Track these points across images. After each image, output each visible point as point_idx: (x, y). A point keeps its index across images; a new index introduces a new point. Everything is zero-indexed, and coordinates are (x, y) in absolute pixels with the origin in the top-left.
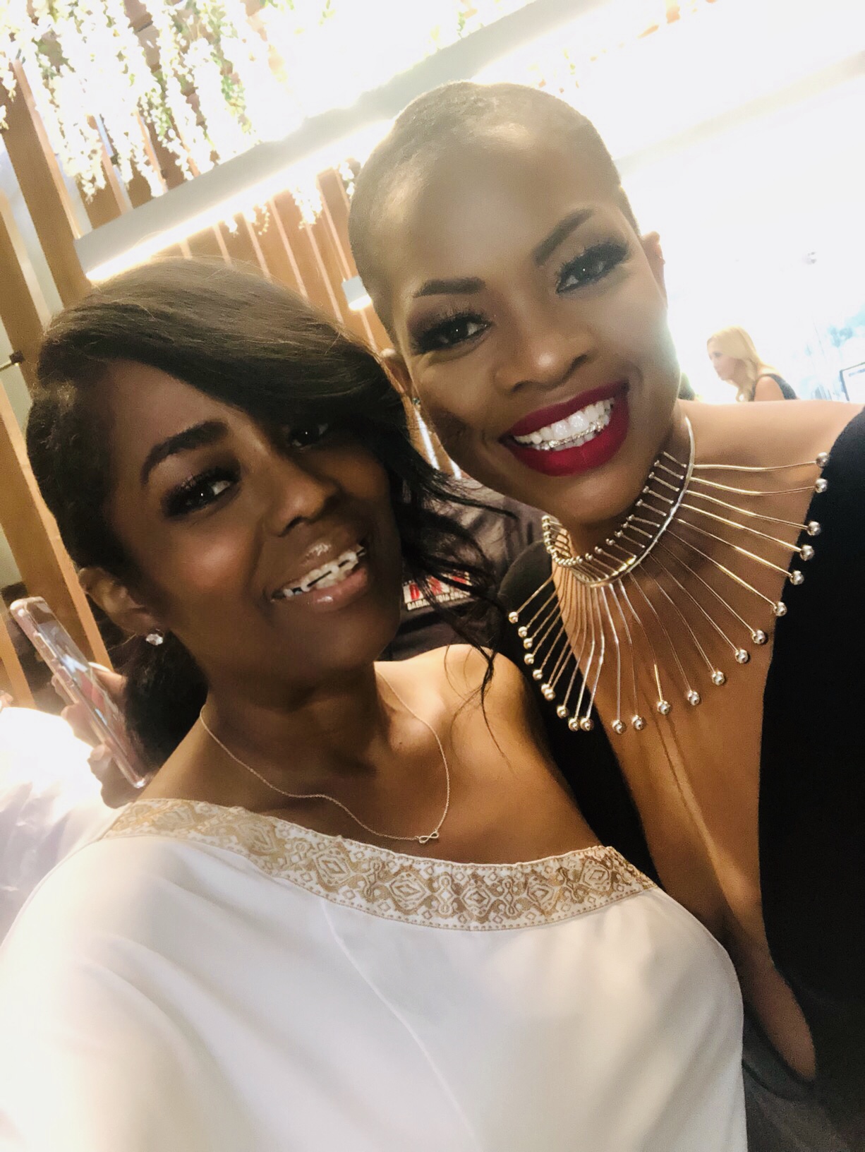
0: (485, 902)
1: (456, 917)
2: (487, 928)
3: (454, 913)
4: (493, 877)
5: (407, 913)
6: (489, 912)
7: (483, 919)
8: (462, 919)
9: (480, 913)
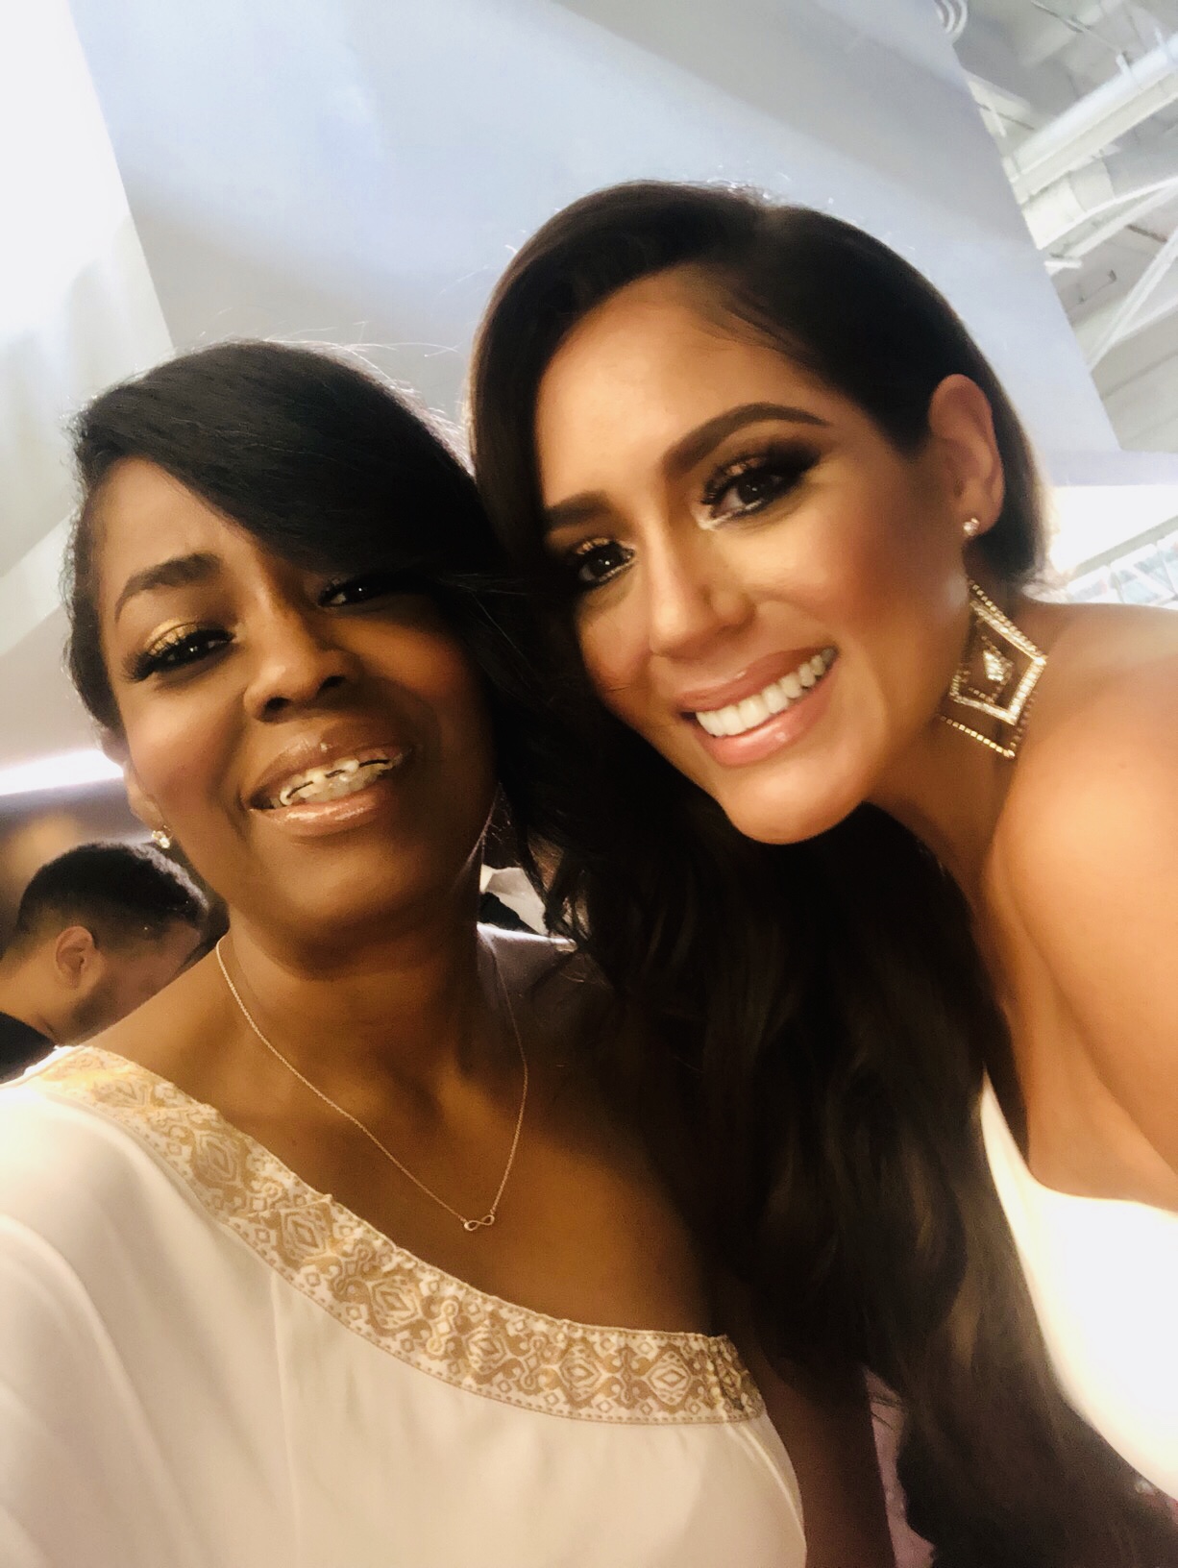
2: (484, 1392)
3: (446, 1356)
4: (520, 1326)
5: (383, 1332)
6: (496, 1372)
7: (484, 1378)
8: (454, 1369)
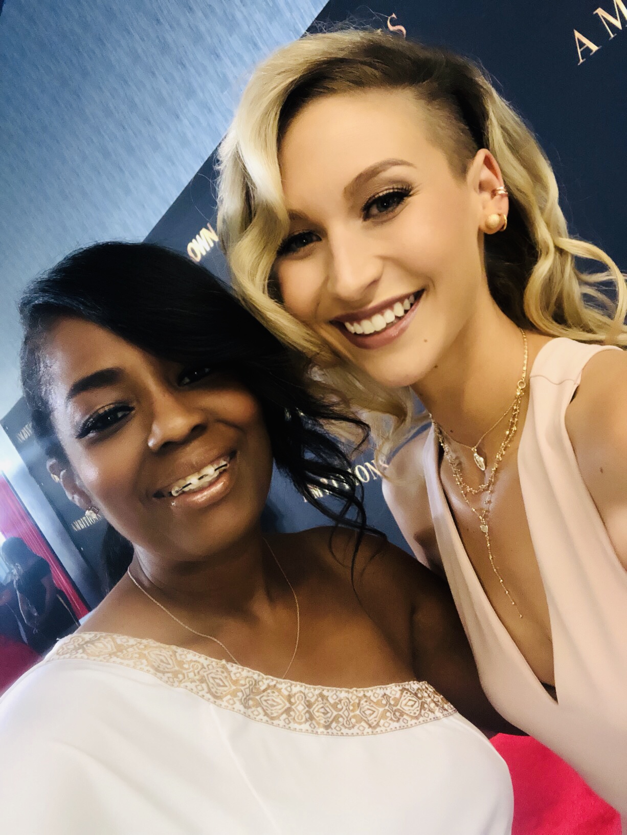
0: (329, 715)
1: (308, 724)
8: (312, 726)
9: (325, 722)
